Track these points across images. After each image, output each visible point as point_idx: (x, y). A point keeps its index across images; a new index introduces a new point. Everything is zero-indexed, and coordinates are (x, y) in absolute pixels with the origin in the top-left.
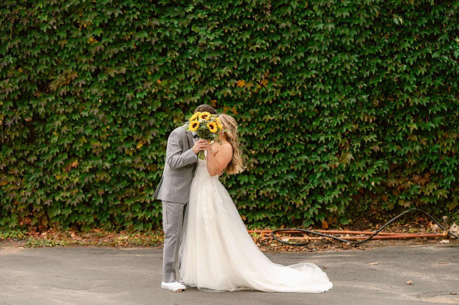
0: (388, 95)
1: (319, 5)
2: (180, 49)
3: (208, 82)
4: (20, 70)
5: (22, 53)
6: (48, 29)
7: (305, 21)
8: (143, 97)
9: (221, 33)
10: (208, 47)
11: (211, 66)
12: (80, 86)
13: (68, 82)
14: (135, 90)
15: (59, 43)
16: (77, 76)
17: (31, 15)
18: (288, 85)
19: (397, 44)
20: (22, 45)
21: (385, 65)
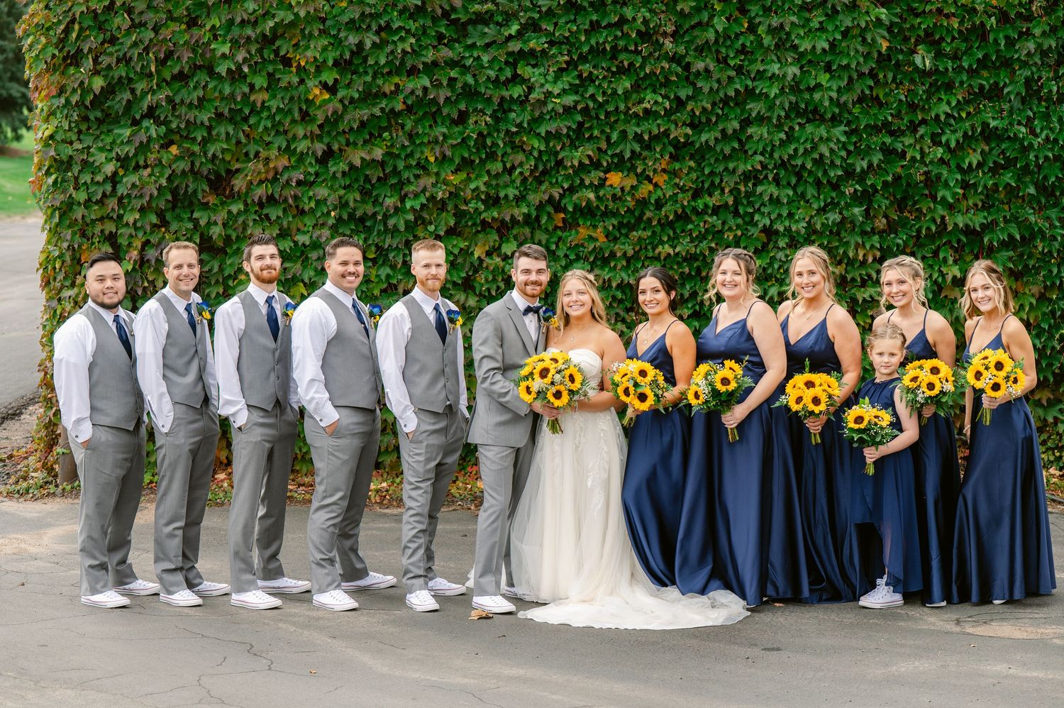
0: (905, 208)
1: (769, 26)
2: (494, 111)
3: (547, 177)
4: (174, 150)
5: (179, 117)
6: (229, 70)
7: (742, 57)
8: (418, 207)
9: (573, 78)
10: (550, 106)
11: (554, 146)
12: (294, 184)
13: (270, 176)
14: (403, 193)
15: (252, 98)
16: (287, 164)
17: (197, 41)
18: (706, 185)
19: (924, 107)
20: (177, 100)
21: (899, 147)
